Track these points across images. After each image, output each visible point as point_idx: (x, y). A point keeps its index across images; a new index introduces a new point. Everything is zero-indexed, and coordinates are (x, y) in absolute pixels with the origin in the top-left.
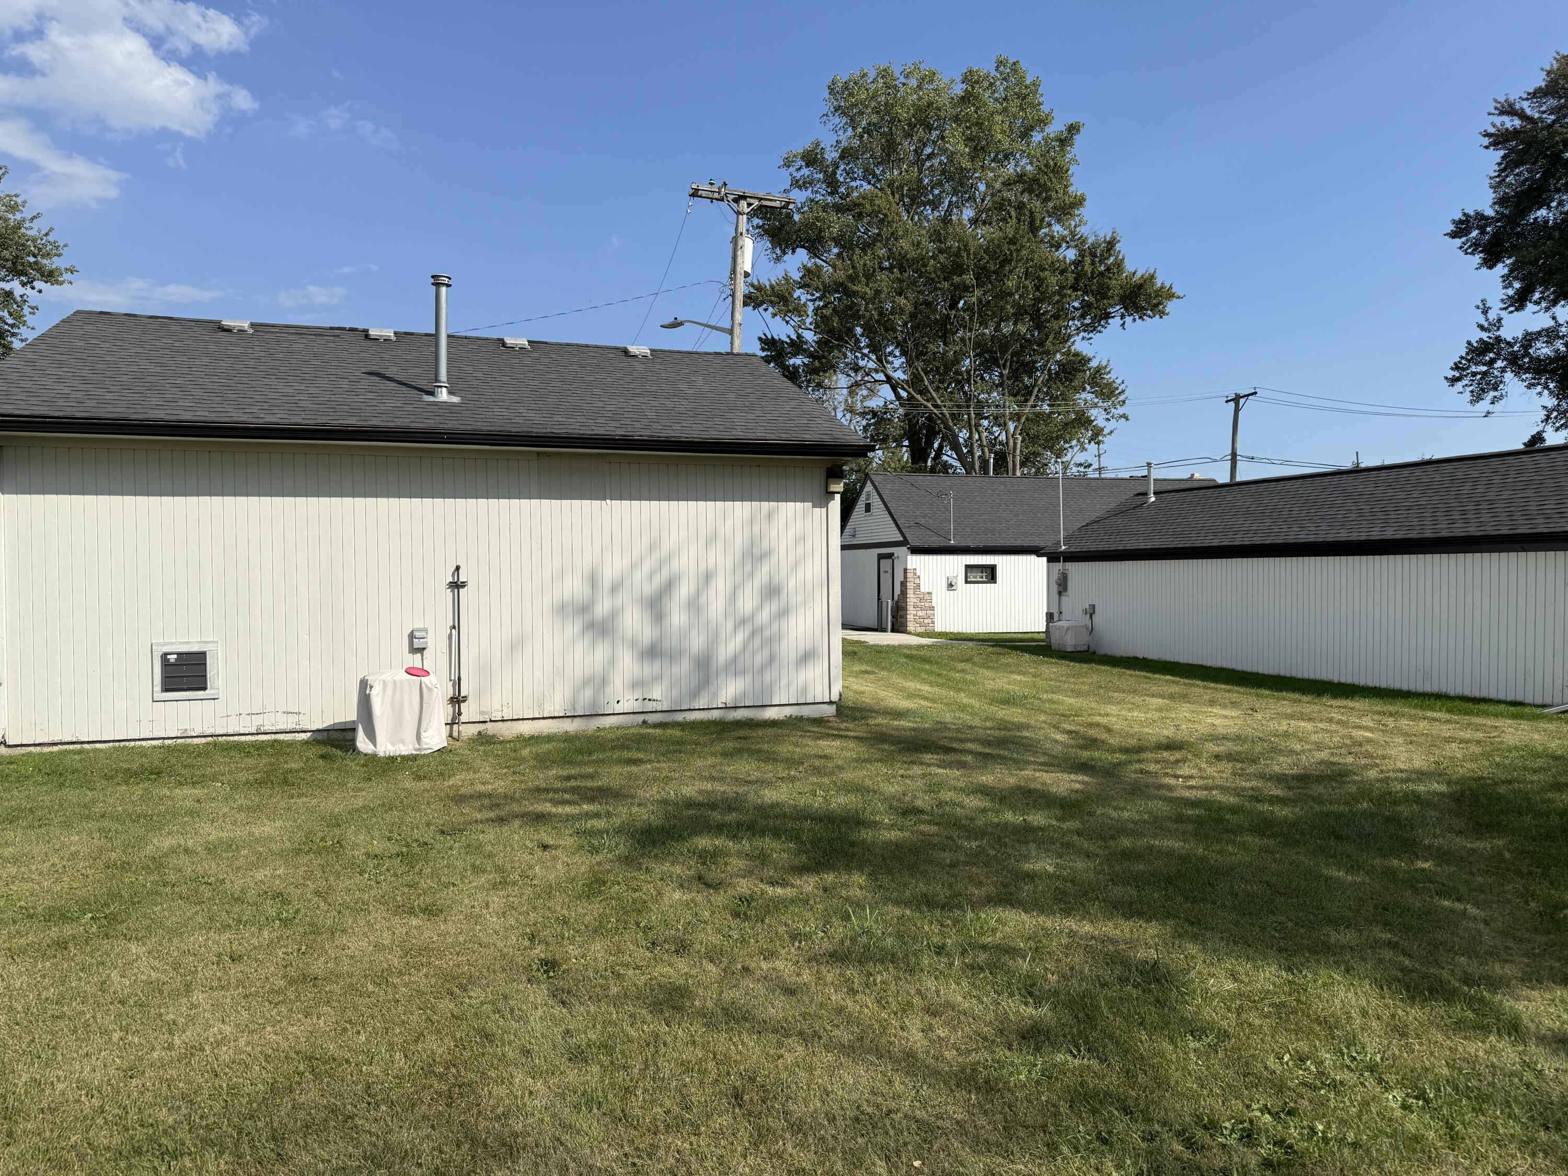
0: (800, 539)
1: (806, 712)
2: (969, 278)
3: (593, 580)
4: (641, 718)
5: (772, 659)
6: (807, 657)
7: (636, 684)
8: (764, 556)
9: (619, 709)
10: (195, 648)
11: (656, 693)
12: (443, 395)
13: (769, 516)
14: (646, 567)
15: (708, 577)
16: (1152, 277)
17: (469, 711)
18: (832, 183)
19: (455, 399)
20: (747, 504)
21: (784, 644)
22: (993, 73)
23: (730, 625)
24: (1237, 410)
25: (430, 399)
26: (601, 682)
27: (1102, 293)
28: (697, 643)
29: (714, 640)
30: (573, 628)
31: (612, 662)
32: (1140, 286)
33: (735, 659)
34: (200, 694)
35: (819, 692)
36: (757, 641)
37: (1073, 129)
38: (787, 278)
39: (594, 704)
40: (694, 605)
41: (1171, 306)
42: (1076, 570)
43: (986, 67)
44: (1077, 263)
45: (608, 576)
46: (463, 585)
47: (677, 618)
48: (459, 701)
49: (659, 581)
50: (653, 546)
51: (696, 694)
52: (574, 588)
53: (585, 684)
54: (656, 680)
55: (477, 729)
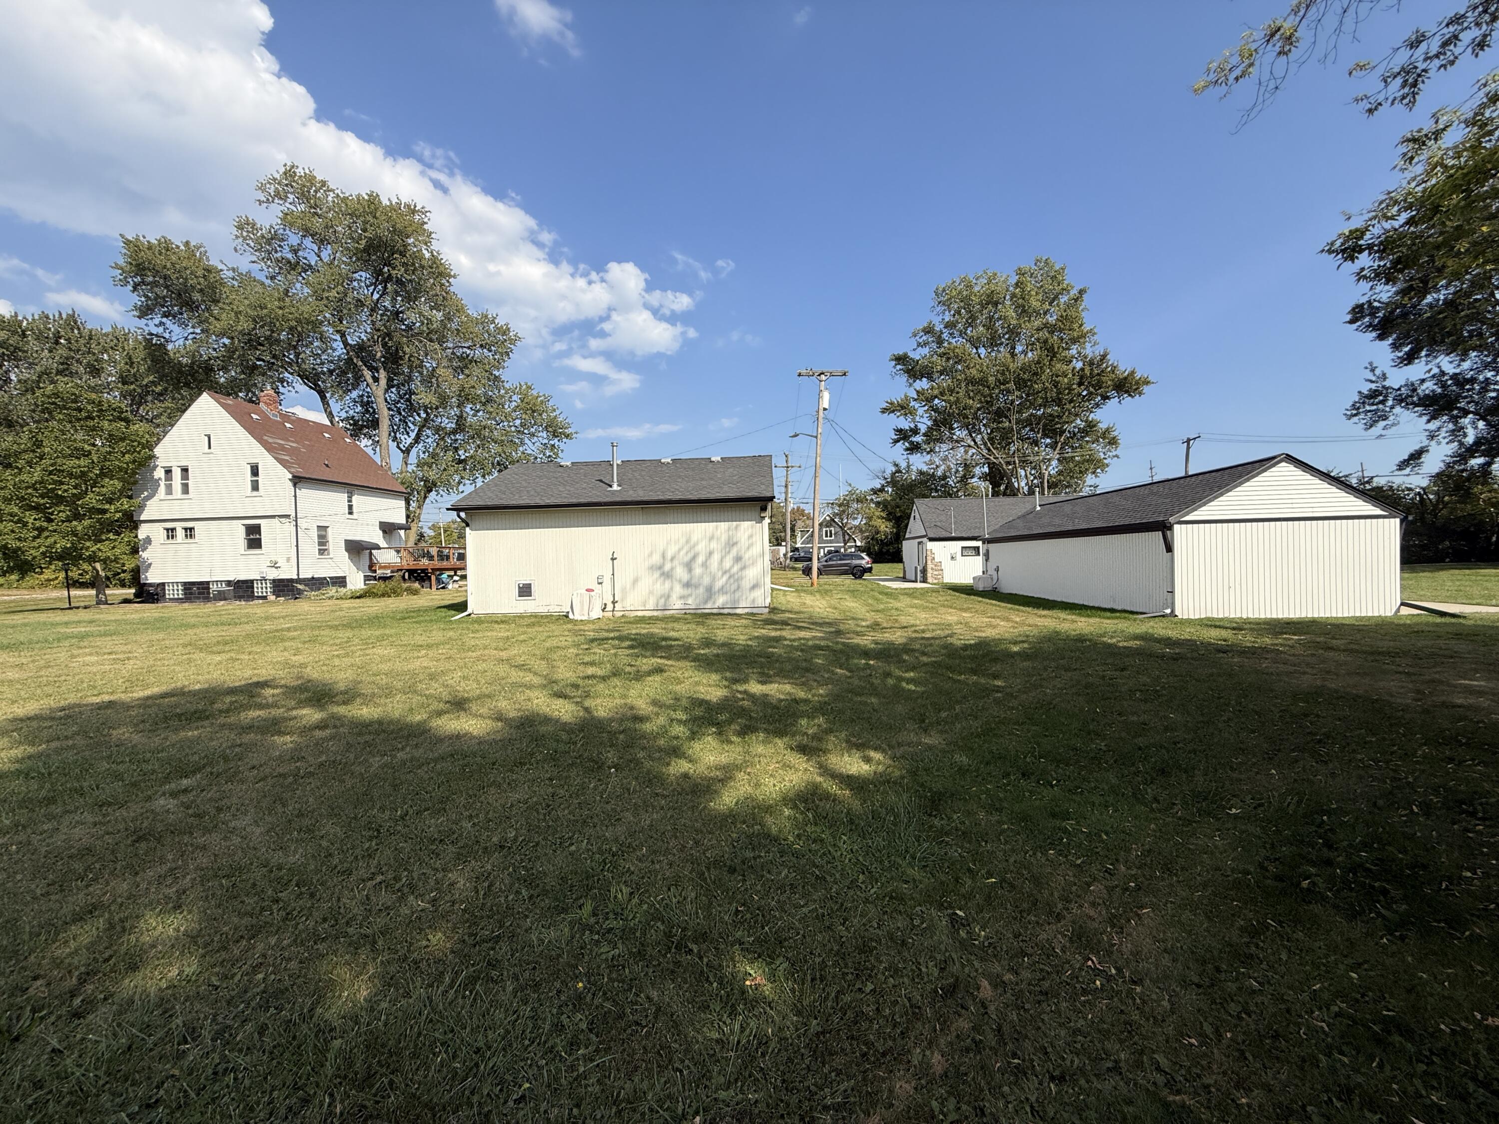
0: (751, 537)
1: (755, 611)
2: (1012, 386)
3: (664, 556)
4: (686, 611)
5: (739, 587)
6: (754, 587)
7: (682, 598)
8: (735, 544)
9: (676, 607)
10: (527, 582)
11: (690, 601)
12: (615, 487)
13: (736, 527)
14: (684, 551)
15: (711, 553)
16: (1133, 373)
17: (618, 607)
18: (940, 342)
19: (620, 488)
20: (727, 523)
21: (744, 581)
22: (1034, 267)
23: (720, 573)
24: (1188, 448)
25: (610, 489)
26: (667, 597)
27: (1099, 385)
28: (706, 581)
29: (714, 579)
30: (657, 574)
31: (672, 589)
32: (1126, 378)
33: (723, 587)
34: (531, 598)
35: (760, 602)
36: (732, 580)
37: (1082, 292)
38: (906, 397)
39: (665, 605)
40: (705, 565)
41: (1146, 389)
42: (993, 547)
43: (1028, 264)
44: (1082, 370)
45: (669, 555)
46: (615, 559)
47: (698, 571)
48: (614, 602)
49: (690, 555)
50: (687, 542)
51: (706, 602)
52: (656, 559)
53: (661, 597)
54: (690, 595)
55: (621, 614)
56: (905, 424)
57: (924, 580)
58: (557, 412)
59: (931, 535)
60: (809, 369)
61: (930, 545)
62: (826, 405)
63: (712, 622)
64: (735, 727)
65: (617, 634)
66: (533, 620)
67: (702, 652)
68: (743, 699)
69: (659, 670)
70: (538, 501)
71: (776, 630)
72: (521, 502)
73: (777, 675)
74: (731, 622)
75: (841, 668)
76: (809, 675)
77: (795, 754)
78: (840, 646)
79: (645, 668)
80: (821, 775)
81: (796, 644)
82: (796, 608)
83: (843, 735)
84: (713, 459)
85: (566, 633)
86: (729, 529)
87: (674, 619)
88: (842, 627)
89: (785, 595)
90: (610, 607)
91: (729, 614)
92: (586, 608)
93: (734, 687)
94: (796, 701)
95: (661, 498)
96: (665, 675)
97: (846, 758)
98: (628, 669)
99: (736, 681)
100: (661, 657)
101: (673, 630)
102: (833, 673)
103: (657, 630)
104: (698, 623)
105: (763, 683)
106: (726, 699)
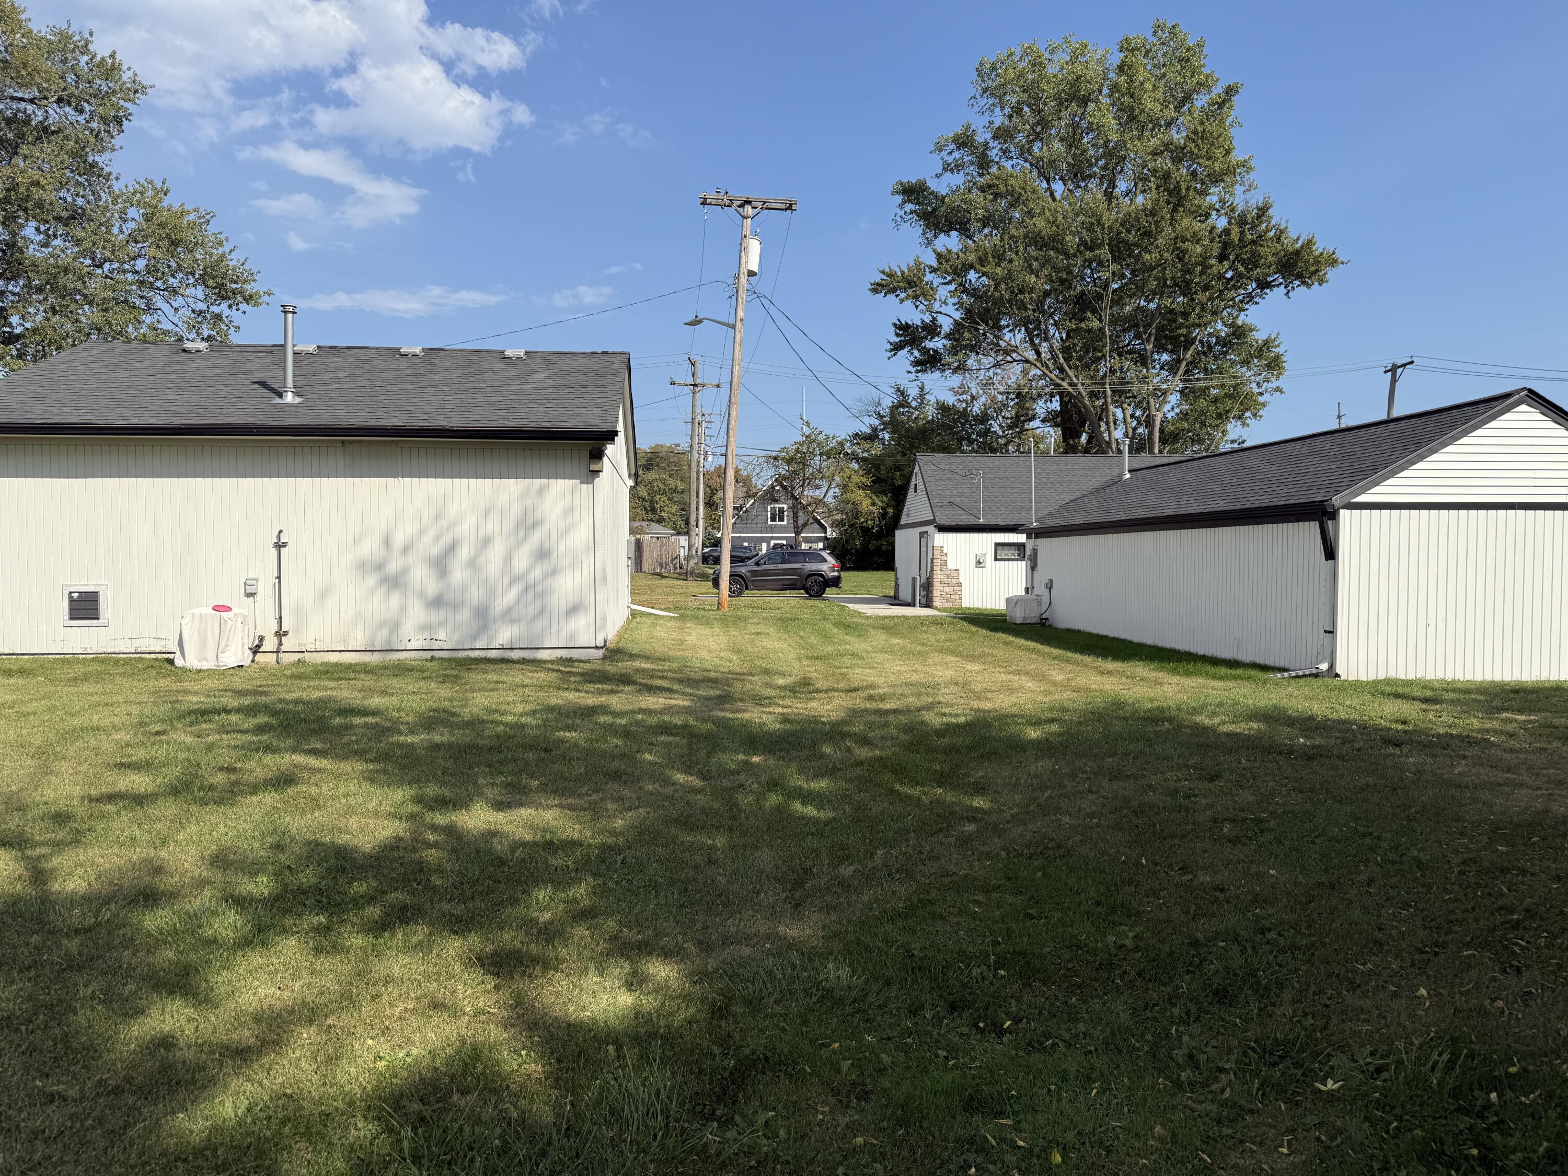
0: (568, 511)
1: (575, 654)
2: (1104, 253)
3: (387, 543)
4: (428, 655)
5: (543, 611)
6: (574, 609)
7: (424, 628)
8: (538, 523)
9: (410, 646)
10: (91, 589)
11: (442, 635)
12: (289, 398)
13: (541, 491)
14: (433, 532)
15: (486, 542)
16: (1310, 243)
17: (288, 643)
18: (983, 163)
19: (298, 400)
20: (521, 481)
21: (554, 597)
22: (1151, 39)
23: (506, 581)
24: (1394, 381)
25: (278, 401)
26: (395, 626)
27: (1253, 262)
28: (476, 595)
29: (491, 592)
30: (371, 581)
31: (403, 609)
32: (1298, 252)
33: (510, 609)
34: (94, 622)
35: (586, 639)
36: (530, 595)
37: (1230, 91)
38: (918, 263)
39: (389, 642)
40: (473, 564)
41: (1331, 274)
42: (1044, 545)
43: (1142, 32)
44: (1227, 231)
45: (400, 538)
46: (284, 545)
47: (459, 575)
48: (280, 634)
49: (442, 544)
50: (438, 516)
51: (476, 636)
52: (371, 548)
53: (382, 625)
54: (442, 624)
55: (294, 657)
56: (914, 315)
57: (928, 604)
58: (220, 250)
59: (942, 520)
60: (723, 192)
61: (941, 540)
62: (754, 266)
63: (475, 677)
64: (373, 912)
65: (247, 701)
66: (93, 668)
67: (409, 739)
68: (436, 845)
69: (284, 781)
70: (113, 418)
71: (601, 692)
72: (74, 419)
73: (543, 788)
74: (517, 676)
75: (688, 772)
76: (613, 786)
77: (477, 974)
78: (710, 726)
79: (260, 774)
80: (507, 1025)
81: (623, 721)
82: (660, 650)
83: (611, 924)
84: (509, 353)
85: (144, 698)
86: (525, 494)
87: (401, 670)
88: (737, 688)
89: (654, 625)
90: (270, 644)
91: (524, 661)
92: (211, 643)
93: (429, 817)
94: (551, 847)
95: (382, 422)
96: (291, 791)
97: (593, 978)
98: (220, 779)
99: (443, 803)
100: (313, 752)
101: (383, 693)
102: (668, 782)
103: (344, 693)
104: (445, 679)
105: (499, 806)
106: (393, 846)
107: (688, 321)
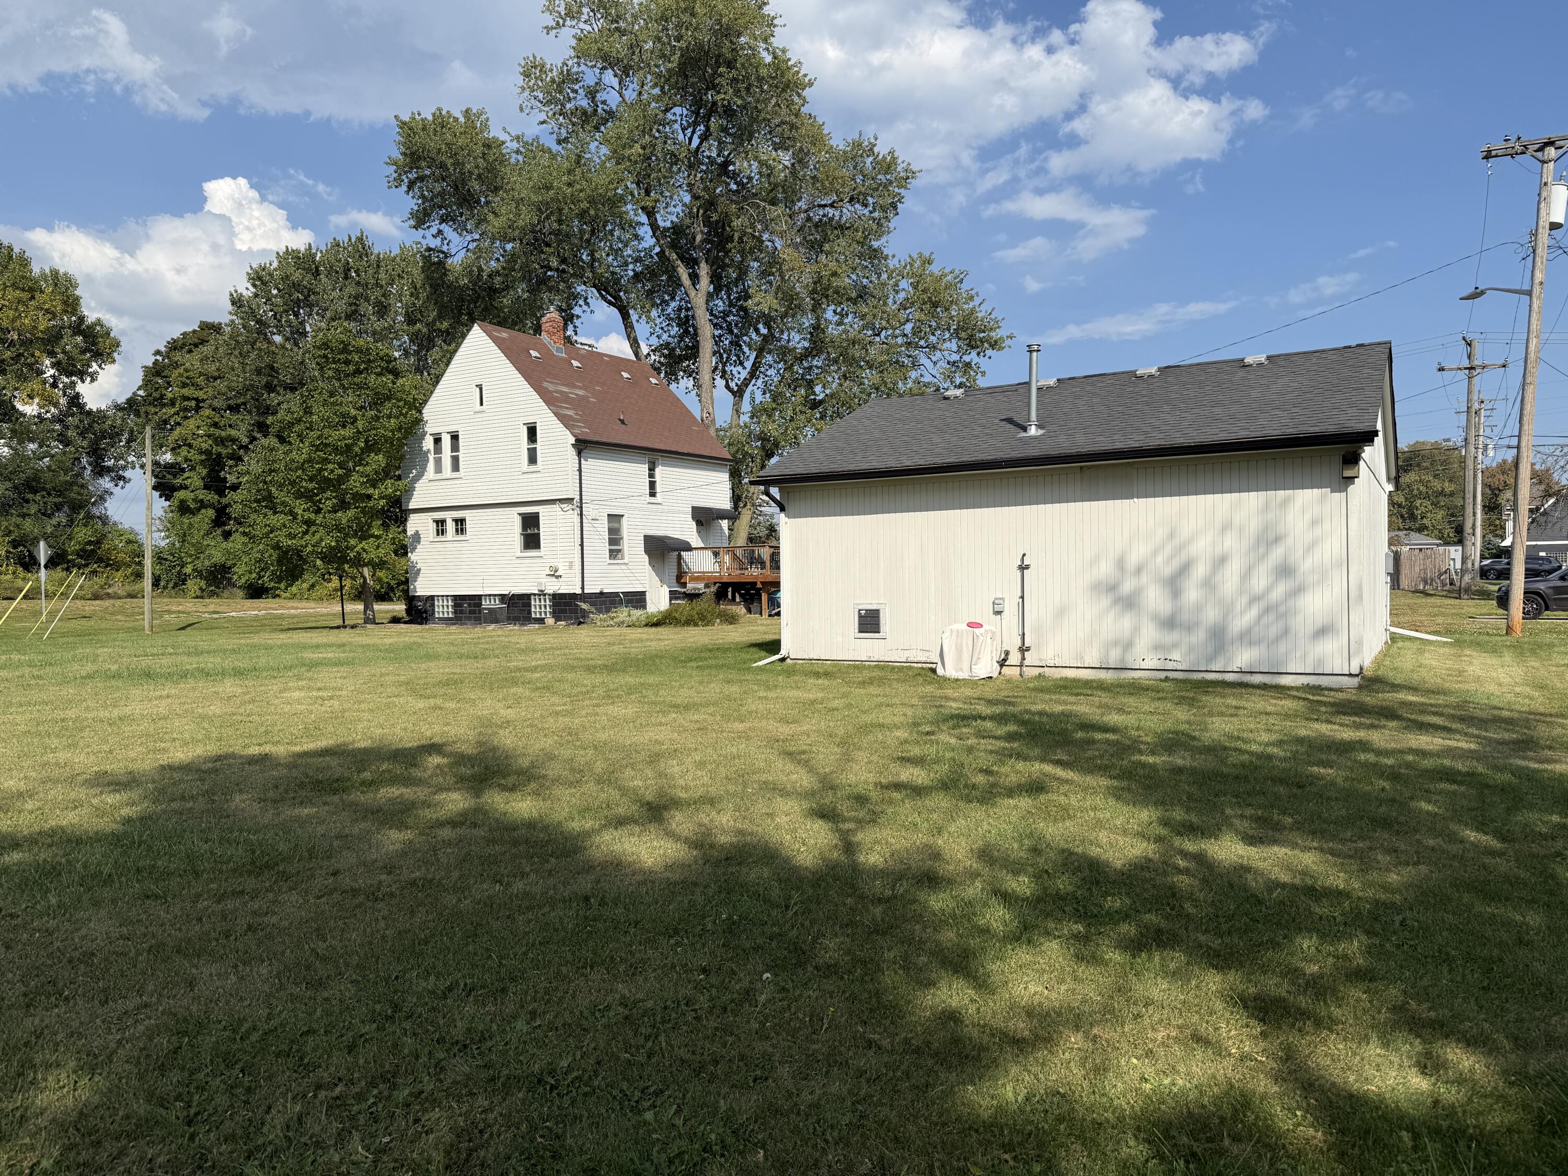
0: (1317, 522)
1: (1324, 681)
3: (1120, 564)
4: (1162, 675)
5: (1286, 632)
6: (1322, 632)
7: (1157, 647)
8: (1277, 539)
9: (1144, 665)
10: (874, 607)
11: (1176, 655)
12: (1033, 431)
13: (1285, 503)
15: (1221, 561)
17: (1030, 658)
19: (1041, 432)
20: (1262, 494)
21: (1300, 617)
23: (1245, 600)
25: (1023, 434)
26: (1128, 645)
28: (1211, 615)
29: (1227, 612)
30: (1105, 601)
31: (1136, 629)
33: (1249, 631)
34: (876, 635)
35: (1338, 664)
36: (1272, 616)
39: (1123, 660)
40: (1208, 584)
45: (1133, 560)
46: (1027, 567)
47: (1192, 594)
48: (1023, 650)
49: (1176, 564)
50: (1172, 535)
51: (1211, 658)
52: (1105, 569)
53: (1116, 643)
54: (1175, 646)
55: (1037, 671)
58: (971, 305)
60: (1513, 138)
62: (1559, 217)
63: (1213, 701)
64: (1128, 929)
65: (998, 710)
66: (876, 673)
67: (1151, 760)
68: (1186, 871)
69: (1035, 788)
70: (892, 463)
71: (1358, 726)
72: (864, 466)
73: (1298, 827)
74: (1258, 703)
75: (1481, 827)
76: (1383, 835)
77: (1241, 1017)
78: (1506, 777)
79: (1013, 779)
80: (1277, 1078)
81: (1390, 761)
82: (1432, 681)
83: (1394, 993)
84: (1249, 360)
85: (915, 701)
86: (1267, 507)
87: (1135, 688)
88: (1542, 731)
89: (1421, 652)
90: (1014, 658)
91: (1264, 687)
92: (966, 656)
93: (1177, 842)
94: (1313, 892)
95: (1119, 445)
96: (1043, 798)
97: (1374, 1050)
98: (980, 779)
99: (1189, 830)
100: (1059, 763)
101: (1120, 710)
102: (1452, 838)
103: (1084, 708)
104: (1181, 701)
105: (1251, 840)
106: (1142, 867)
107: (1464, 294)
